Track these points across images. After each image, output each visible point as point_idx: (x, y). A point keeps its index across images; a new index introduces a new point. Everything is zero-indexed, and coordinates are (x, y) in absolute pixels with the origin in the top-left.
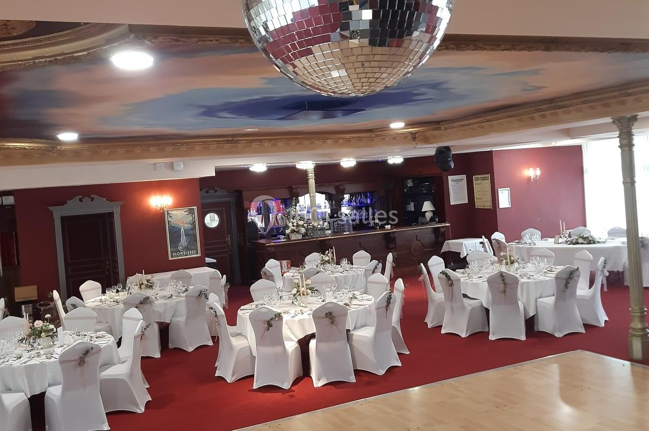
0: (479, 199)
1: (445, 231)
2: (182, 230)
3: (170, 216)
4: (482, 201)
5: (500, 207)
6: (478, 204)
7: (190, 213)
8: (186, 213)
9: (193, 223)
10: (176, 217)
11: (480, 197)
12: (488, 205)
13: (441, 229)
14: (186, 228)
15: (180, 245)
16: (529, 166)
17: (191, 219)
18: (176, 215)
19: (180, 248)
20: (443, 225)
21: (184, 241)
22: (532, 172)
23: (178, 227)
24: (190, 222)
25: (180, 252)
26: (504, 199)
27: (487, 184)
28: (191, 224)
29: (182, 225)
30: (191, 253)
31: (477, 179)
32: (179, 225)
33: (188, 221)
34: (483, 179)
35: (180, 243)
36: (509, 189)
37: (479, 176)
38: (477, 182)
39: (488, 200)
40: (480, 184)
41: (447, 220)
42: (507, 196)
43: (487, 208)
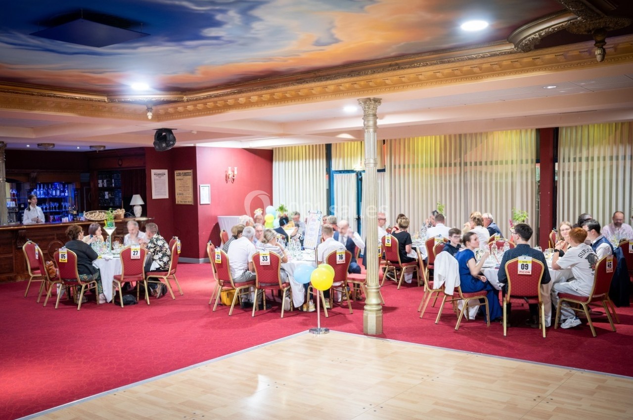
0: (180, 194)
4: (183, 197)
5: (201, 203)
6: (179, 200)
11: (181, 192)
12: (189, 201)
26: (206, 195)
27: (189, 179)
31: (179, 174)
36: (209, 185)
37: (181, 172)
38: (179, 177)
39: (189, 196)
40: (182, 179)
41: (148, 213)
42: (208, 193)
43: (188, 203)
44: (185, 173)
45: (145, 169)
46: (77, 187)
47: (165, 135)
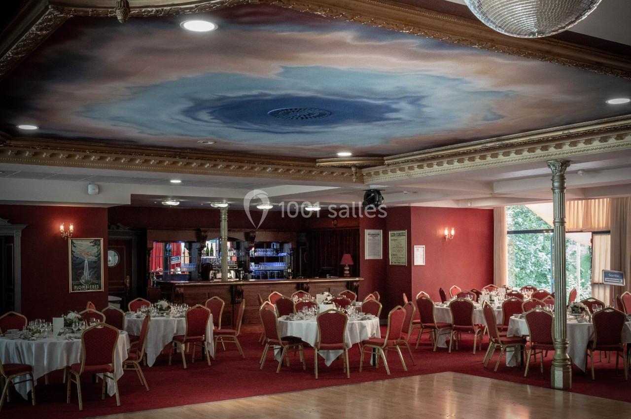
0: (394, 255)
1: (358, 285)
2: (86, 262)
3: (74, 246)
4: (397, 257)
5: (415, 265)
6: (392, 261)
7: (95, 244)
8: (92, 244)
9: (98, 256)
10: (81, 248)
12: (404, 261)
13: (355, 284)
14: (90, 260)
15: (82, 278)
16: (444, 225)
17: (97, 250)
18: (81, 245)
19: (82, 281)
20: (357, 279)
21: (86, 275)
22: (448, 232)
23: (83, 258)
24: (95, 253)
25: (82, 285)
26: (419, 256)
27: (403, 240)
28: (96, 257)
29: (86, 256)
30: (93, 287)
31: (393, 235)
32: (83, 256)
33: (93, 252)
34: (399, 235)
35: (83, 277)
36: (424, 246)
37: (395, 232)
38: (393, 238)
39: (403, 256)
40: (397, 240)
41: (361, 274)
42: (422, 254)
43: (401, 264)
44: (399, 234)
45: (359, 229)
46: (293, 247)
47: (373, 196)
